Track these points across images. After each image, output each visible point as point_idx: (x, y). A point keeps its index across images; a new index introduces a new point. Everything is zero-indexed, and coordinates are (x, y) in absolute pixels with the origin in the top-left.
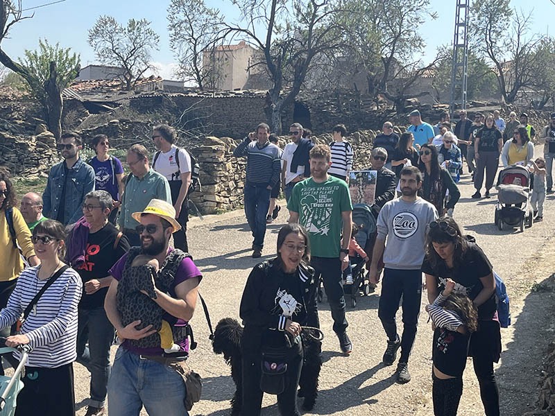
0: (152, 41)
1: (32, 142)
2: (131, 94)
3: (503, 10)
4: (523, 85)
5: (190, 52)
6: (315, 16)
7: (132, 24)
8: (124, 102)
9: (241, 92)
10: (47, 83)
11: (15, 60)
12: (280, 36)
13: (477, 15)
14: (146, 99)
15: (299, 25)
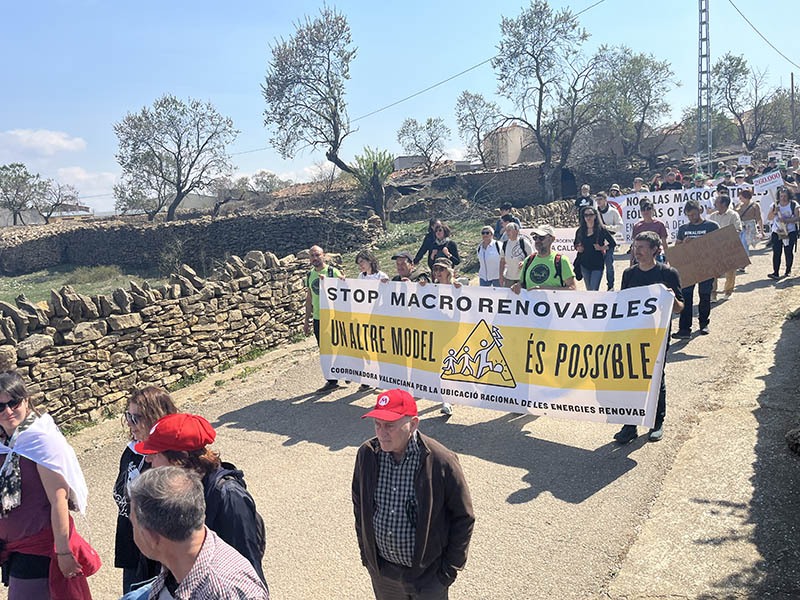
0: (445, 134)
2: (432, 177)
5: (475, 138)
6: (575, 99)
7: (430, 122)
8: (426, 184)
9: (517, 165)
10: (372, 179)
11: (347, 164)
12: (547, 119)
15: (562, 108)
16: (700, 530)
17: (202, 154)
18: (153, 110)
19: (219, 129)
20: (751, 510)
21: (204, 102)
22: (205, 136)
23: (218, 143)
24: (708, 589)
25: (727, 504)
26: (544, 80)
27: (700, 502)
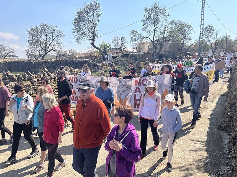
0: (126, 42)
1: (101, 65)
2: (122, 54)
3: (212, 30)
4: (218, 48)
5: (135, 44)
6: (165, 33)
7: (122, 38)
8: (120, 56)
9: (147, 52)
10: (104, 51)
11: (97, 47)
12: (156, 38)
13: (205, 31)
14: (125, 55)
15: (161, 36)
16: (191, 148)
17: (53, 41)
18: (39, 27)
19: (59, 34)
20: (206, 143)
21: (55, 26)
22: (55, 36)
23: (58, 38)
24: (192, 162)
25: (199, 141)
26: (156, 27)
27: (191, 140)
